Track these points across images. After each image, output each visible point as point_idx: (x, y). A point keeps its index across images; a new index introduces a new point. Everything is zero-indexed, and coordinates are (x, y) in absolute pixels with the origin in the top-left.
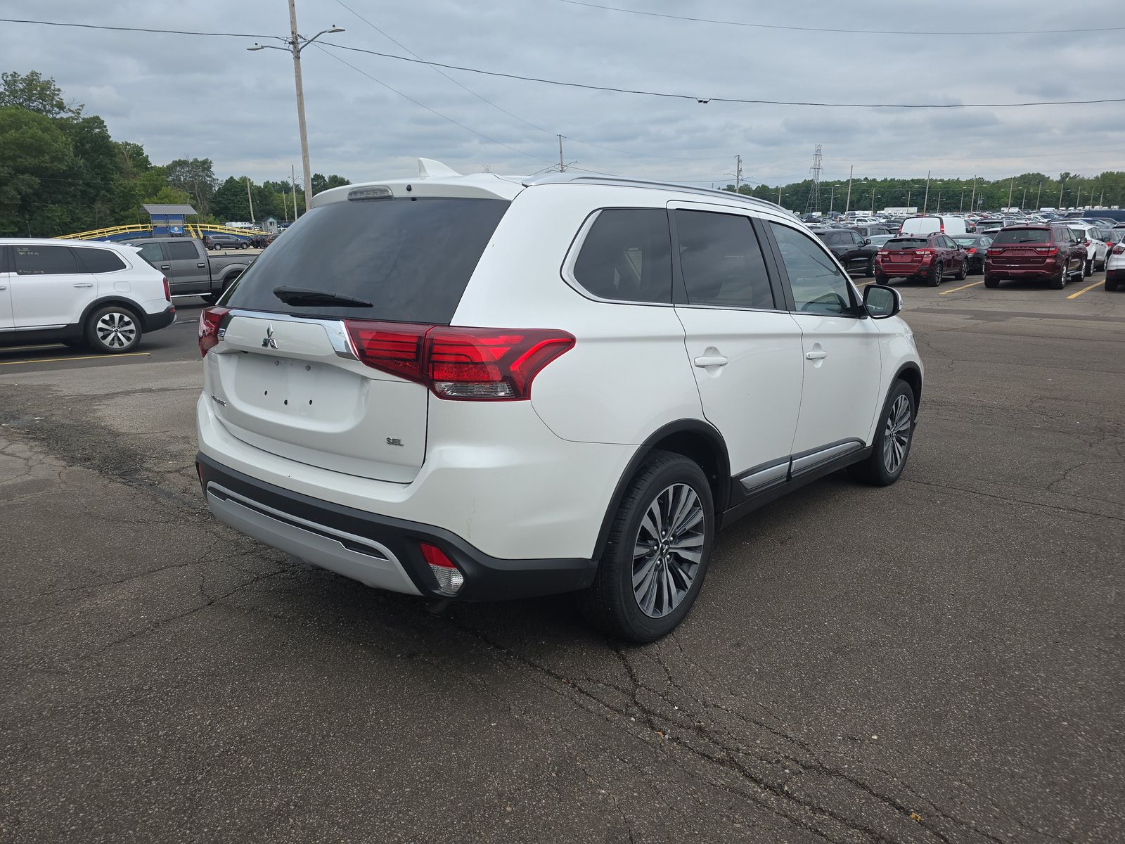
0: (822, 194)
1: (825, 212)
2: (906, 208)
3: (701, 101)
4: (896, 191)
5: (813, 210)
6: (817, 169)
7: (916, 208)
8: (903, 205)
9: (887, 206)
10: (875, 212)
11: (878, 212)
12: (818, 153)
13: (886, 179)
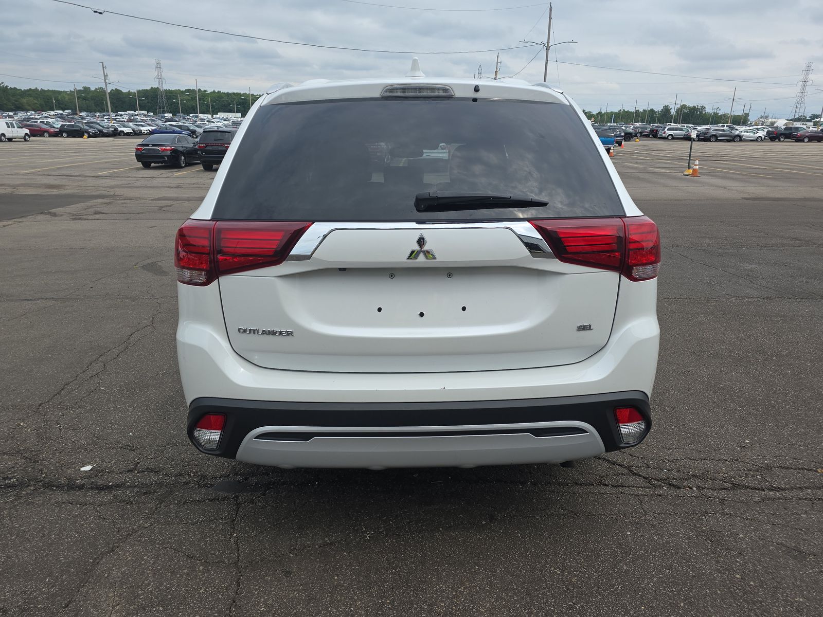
0: (168, 99)
1: (174, 114)
2: (234, 114)
3: (95, 12)
4: (223, 101)
5: (164, 112)
6: (160, 79)
7: (240, 114)
8: (231, 111)
9: (219, 112)
10: (212, 116)
11: (214, 116)
12: (158, 67)
13: (214, 91)
